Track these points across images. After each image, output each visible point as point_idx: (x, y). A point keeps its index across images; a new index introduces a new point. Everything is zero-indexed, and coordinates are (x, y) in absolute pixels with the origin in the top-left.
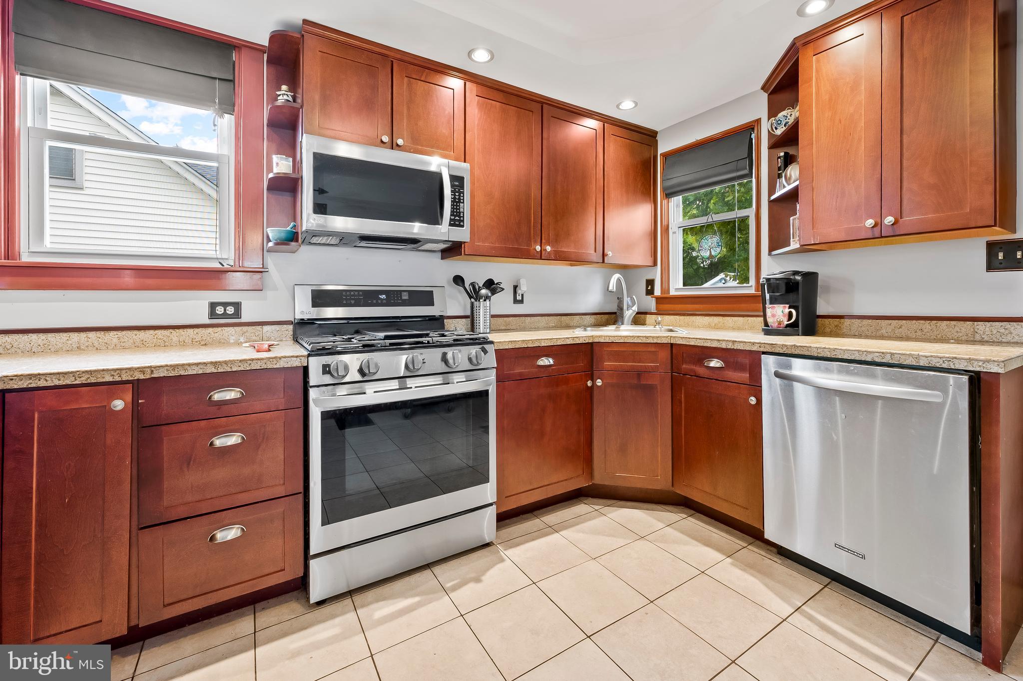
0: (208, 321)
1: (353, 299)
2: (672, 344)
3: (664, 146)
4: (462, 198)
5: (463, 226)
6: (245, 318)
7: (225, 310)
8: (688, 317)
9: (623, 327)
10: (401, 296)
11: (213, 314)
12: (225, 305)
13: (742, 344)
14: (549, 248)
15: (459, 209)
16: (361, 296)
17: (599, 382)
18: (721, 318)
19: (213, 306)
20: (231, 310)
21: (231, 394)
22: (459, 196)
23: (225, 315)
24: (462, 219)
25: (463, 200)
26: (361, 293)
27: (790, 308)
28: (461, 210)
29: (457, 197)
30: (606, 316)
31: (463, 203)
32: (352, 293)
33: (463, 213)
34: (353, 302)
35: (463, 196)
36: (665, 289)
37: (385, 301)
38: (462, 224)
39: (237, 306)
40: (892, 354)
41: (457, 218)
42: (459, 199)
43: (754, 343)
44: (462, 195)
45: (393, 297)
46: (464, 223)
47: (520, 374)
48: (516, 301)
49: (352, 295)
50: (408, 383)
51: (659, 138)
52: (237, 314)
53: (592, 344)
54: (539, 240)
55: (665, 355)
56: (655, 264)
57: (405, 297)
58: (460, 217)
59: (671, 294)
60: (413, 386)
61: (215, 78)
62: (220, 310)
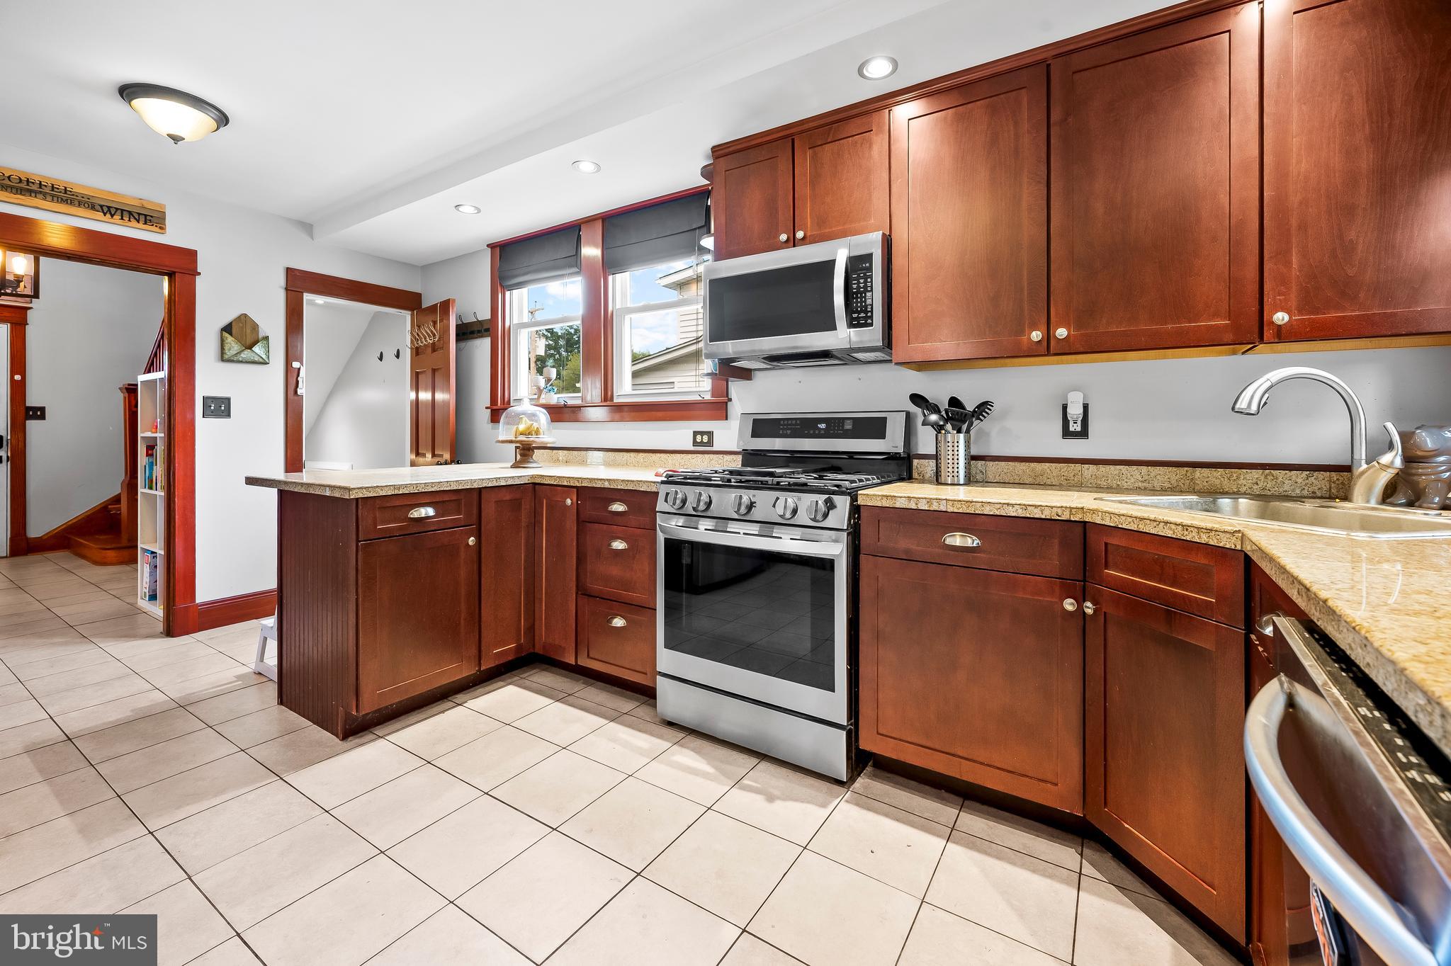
0: (692, 448)
1: (789, 429)
2: (1246, 556)
4: (869, 284)
5: (871, 325)
6: (716, 447)
7: (702, 438)
10: (843, 426)
11: (695, 443)
12: (702, 433)
14: (1062, 332)
15: (865, 302)
16: (798, 425)
19: (696, 433)
20: (706, 439)
22: (866, 282)
23: (702, 444)
24: (869, 314)
25: (872, 287)
26: (798, 422)
28: (869, 302)
29: (862, 285)
31: (872, 290)
32: (790, 422)
33: (872, 305)
34: (789, 432)
35: (872, 282)
37: (823, 432)
38: (869, 321)
39: (710, 434)
41: (862, 315)
42: (865, 287)
44: (869, 280)
45: (834, 426)
46: (872, 320)
48: (1067, 433)
49: (790, 425)
50: (729, 526)
52: (710, 443)
54: (1044, 320)
55: (1228, 580)
57: (848, 426)
58: (866, 312)
61: (695, 229)
62: (699, 438)
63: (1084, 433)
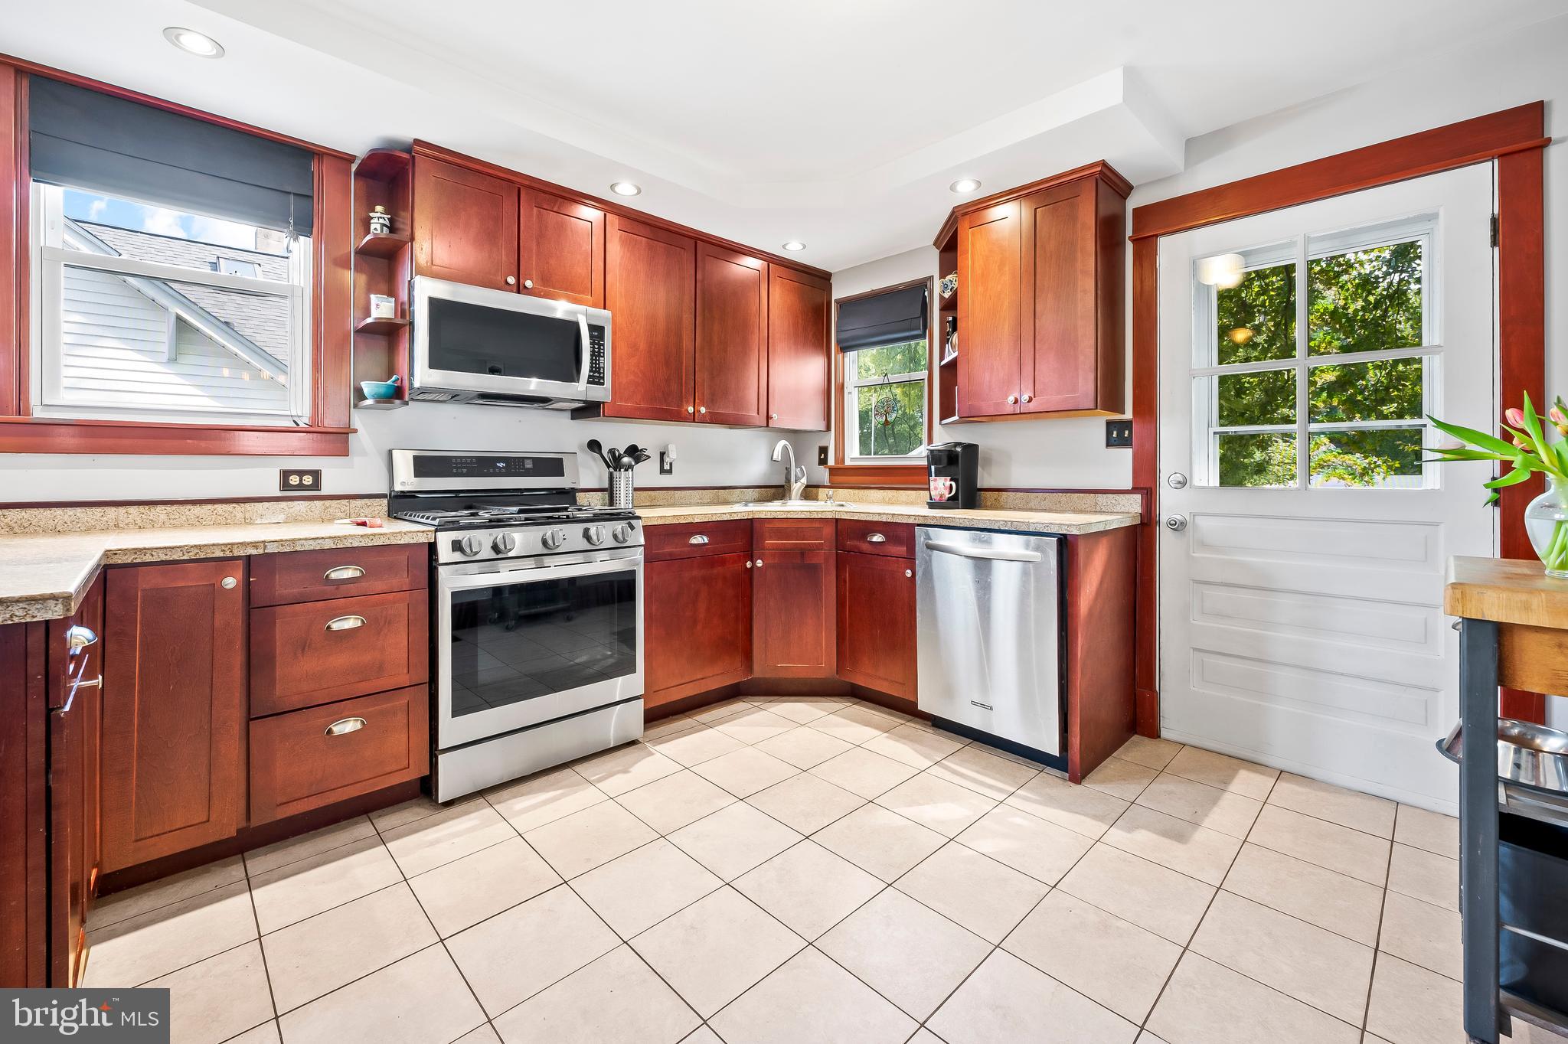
0: (279, 494)
1: (465, 468)
2: (837, 520)
3: (839, 292)
4: (602, 351)
5: (603, 384)
6: (326, 490)
7: (301, 480)
8: (862, 491)
9: (790, 503)
10: (524, 465)
11: (285, 485)
12: (301, 473)
13: (900, 517)
14: (703, 410)
15: (599, 364)
16: (474, 463)
17: (759, 563)
18: (895, 491)
19: (286, 474)
20: (308, 480)
21: (349, 573)
22: (599, 348)
23: (301, 487)
24: (602, 375)
25: (604, 353)
26: (474, 460)
27: (951, 480)
28: (602, 365)
29: (596, 350)
30: (773, 490)
31: (603, 357)
32: (464, 460)
33: (604, 368)
34: (465, 470)
35: (604, 349)
36: (840, 459)
37: (504, 471)
38: (602, 381)
39: (316, 474)
40: (1012, 522)
41: (596, 374)
42: (599, 352)
43: (910, 516)
44: (602, 347)
45: (515, 465)
46: (604, 381)
47: (671, 554)
48: (663, 471)
49: (464, 463)
51: (833, 281)
52: (316, 485)
53: (752, 520)
54: (692, 400)
55: (829, 531)
56: (828, 428)
57: (529, 465)
58: (600, 373)
59: (846, 464)
60: (552, 565)
61: (289, 193)
62: (294, 480)
63: (670, 472)
